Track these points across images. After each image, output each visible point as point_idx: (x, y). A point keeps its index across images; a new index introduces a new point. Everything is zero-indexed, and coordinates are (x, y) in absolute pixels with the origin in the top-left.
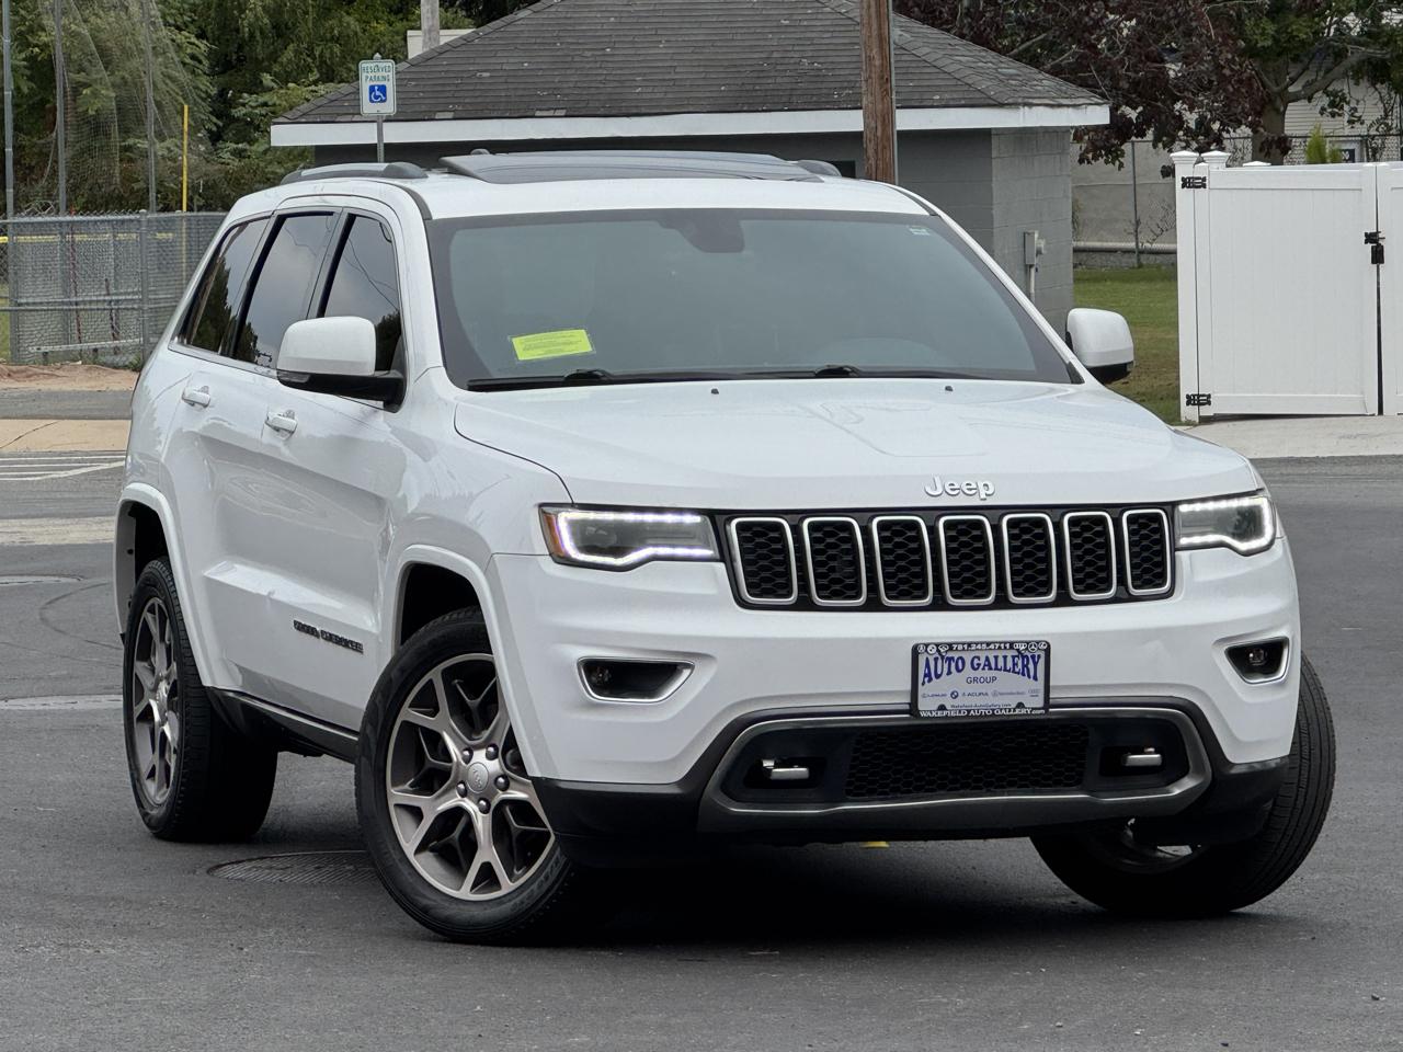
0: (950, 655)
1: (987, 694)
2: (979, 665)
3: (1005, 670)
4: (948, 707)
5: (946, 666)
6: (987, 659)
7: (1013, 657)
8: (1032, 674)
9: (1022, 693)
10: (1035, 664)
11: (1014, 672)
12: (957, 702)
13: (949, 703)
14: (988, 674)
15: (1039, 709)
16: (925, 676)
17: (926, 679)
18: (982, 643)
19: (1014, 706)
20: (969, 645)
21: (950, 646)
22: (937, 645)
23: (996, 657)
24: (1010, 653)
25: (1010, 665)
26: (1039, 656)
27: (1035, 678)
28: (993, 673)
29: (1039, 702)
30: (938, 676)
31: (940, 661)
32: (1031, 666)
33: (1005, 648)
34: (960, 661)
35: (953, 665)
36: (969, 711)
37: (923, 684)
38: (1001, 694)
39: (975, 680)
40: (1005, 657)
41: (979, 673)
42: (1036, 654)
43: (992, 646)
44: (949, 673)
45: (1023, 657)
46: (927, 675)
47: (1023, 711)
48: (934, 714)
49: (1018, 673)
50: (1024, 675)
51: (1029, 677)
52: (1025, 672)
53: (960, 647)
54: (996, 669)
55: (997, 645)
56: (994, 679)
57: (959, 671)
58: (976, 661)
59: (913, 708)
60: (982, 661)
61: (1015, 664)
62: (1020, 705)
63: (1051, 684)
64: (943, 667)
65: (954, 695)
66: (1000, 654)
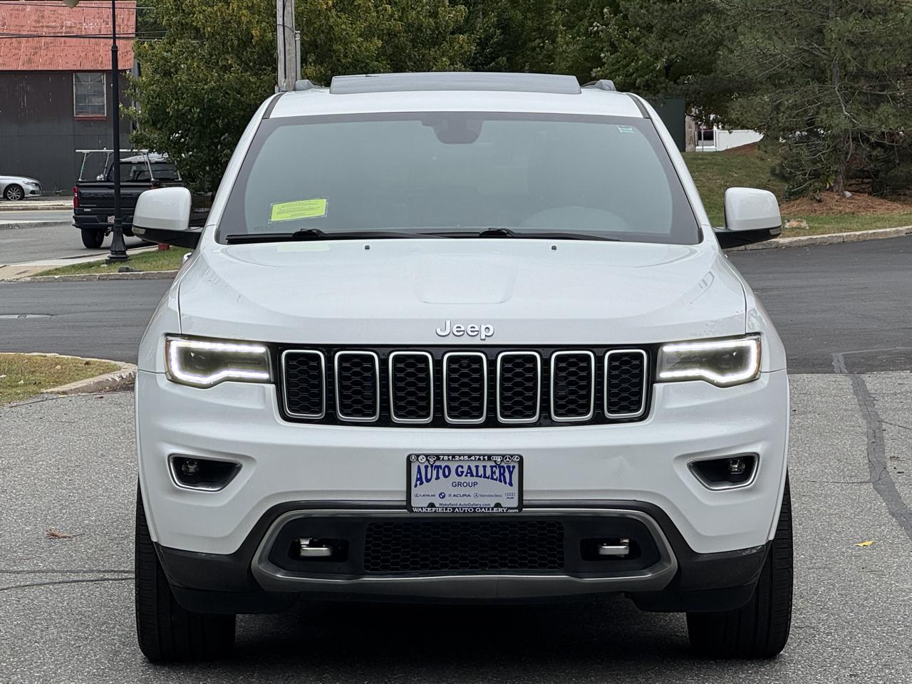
0: (437, 463)
1: (469, 495)
2: (462, 472)
3: (485, 477)
4: (437, 505)
5: (435, 472)
6: (469, 468)
7: (492, 467)
8: (508, 481)
9: (501, 496)
10: (511, 474)
11: (492, 478)
12: (444, 501)
13: (437, 501)
14: (470, 479)
15: (514, 508)
16: (417, 480)
17: (418, 482)
18: (464, 455)
19: (492, 505)
20: (454, 456)
21: (438, 457)
22: (427, 456)
23: (477, 467)
24: (489, 464)
25: (488, 473)
26: (514, 467)
27: (511, 484)
28: (475, 479)
29: (515, 503)
30: (428, 481)
31: (429, 469)
32: (507, 474)
33: (484, 459)
34: (446, 469)
35: (441, 471)
36: (454, 509)
37: (416, 486)
38: (481, 496)
39: (460, 484)
40: (485, 467)
41: (463, 479)
42: (511, 465)
43: (473, 458)
44: (438, 478)
45: (500, 467)
46: (420, 479)
47: (500, 510)
48: (424, 510)
49: (496, 480)
50: (500, 481)
51: (505, 483)
52: (501, 478)
53: (446, 458)
54: (477, 476)
55: (478, 457)
56: (475, 484)
57: (445, 476)
58: (460, 469)
59: (408, 506)
60: (465, 470)
61: (493, 473)
62: (498, 505)
63: (524, 489)
64: (432, 473)
65: (442, 496)
66: (481, 464)
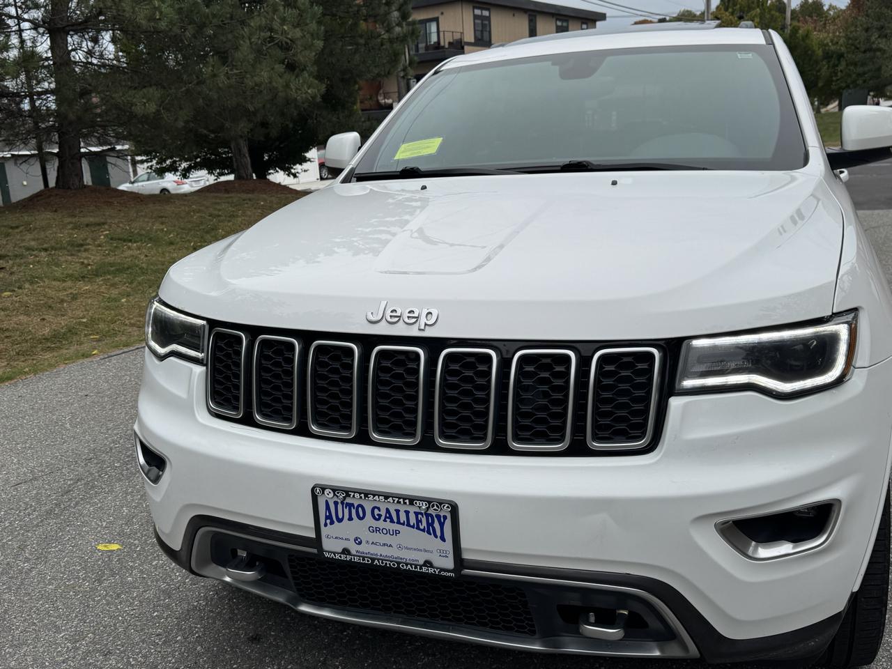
0: (348, 501)
1: (390, 546)
2: (380, 516)
3: (408, 525)
4: (352, 552)
5: (346, 511)
6: (388, 511)
7: (416, 514)
8: (439, 533)
9: (431, 552)
10: (442, 525)
11: (418, 528)
12: (360, 548)
13: (354, 548)
14: (390, 526)
15: (448, 571)
16: (327, 518)
17: (328, 521)
18: (380, 494)
19: (421, 562)
20: (366, 494)
21: (349, 492)
22: (334, 489)
23: (398, 511)
24: (412, 510)
25: (413, 520)
26: (445, 516)
27: (443, 539)
28: (396, 527)
29: (449, 563)
30: (340, 520)
31: (340, 506)
32: (437, 525)
33: (405, 503)
34: (360, 509)
35: (354, 511)
36: (373, 560)
37: (326, 525)
38: (407, 548)
39: (377, 530)
40: (407, 513)
41: (381, 524)
42: (441, 514)
43: (391, 499)
44: (350, 519)
45: (428, 515)
46: (329, 517)
47: (431, 571)
48: (337, 557)
49: (423, 530)
50: (429, 533)
51: (436, 537)
52: (430, 529)
53: (359, 494)
54: (399, 522)
55: (396, 499)
56: (397, 532)
57: (359, 518)
58: (376, 512)
59: (318, 545)
60: (383, 513)
61: (419, 521)
62: (428, 564)
63: (462, 545)
64: (343, 512)
65: (358, 541)
66: (402, 508)
